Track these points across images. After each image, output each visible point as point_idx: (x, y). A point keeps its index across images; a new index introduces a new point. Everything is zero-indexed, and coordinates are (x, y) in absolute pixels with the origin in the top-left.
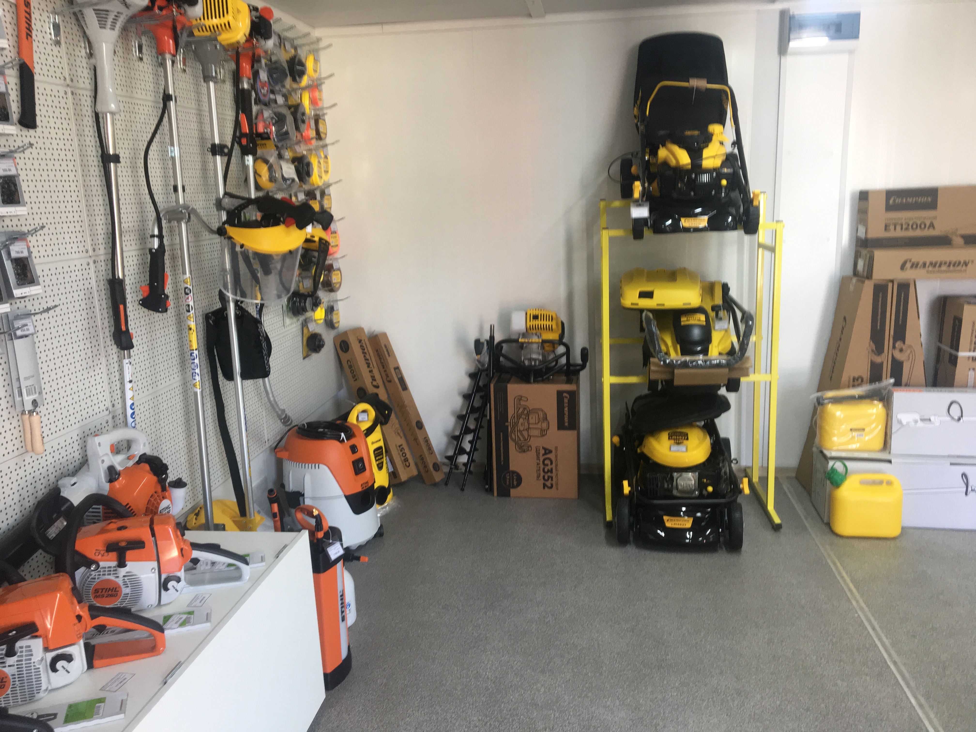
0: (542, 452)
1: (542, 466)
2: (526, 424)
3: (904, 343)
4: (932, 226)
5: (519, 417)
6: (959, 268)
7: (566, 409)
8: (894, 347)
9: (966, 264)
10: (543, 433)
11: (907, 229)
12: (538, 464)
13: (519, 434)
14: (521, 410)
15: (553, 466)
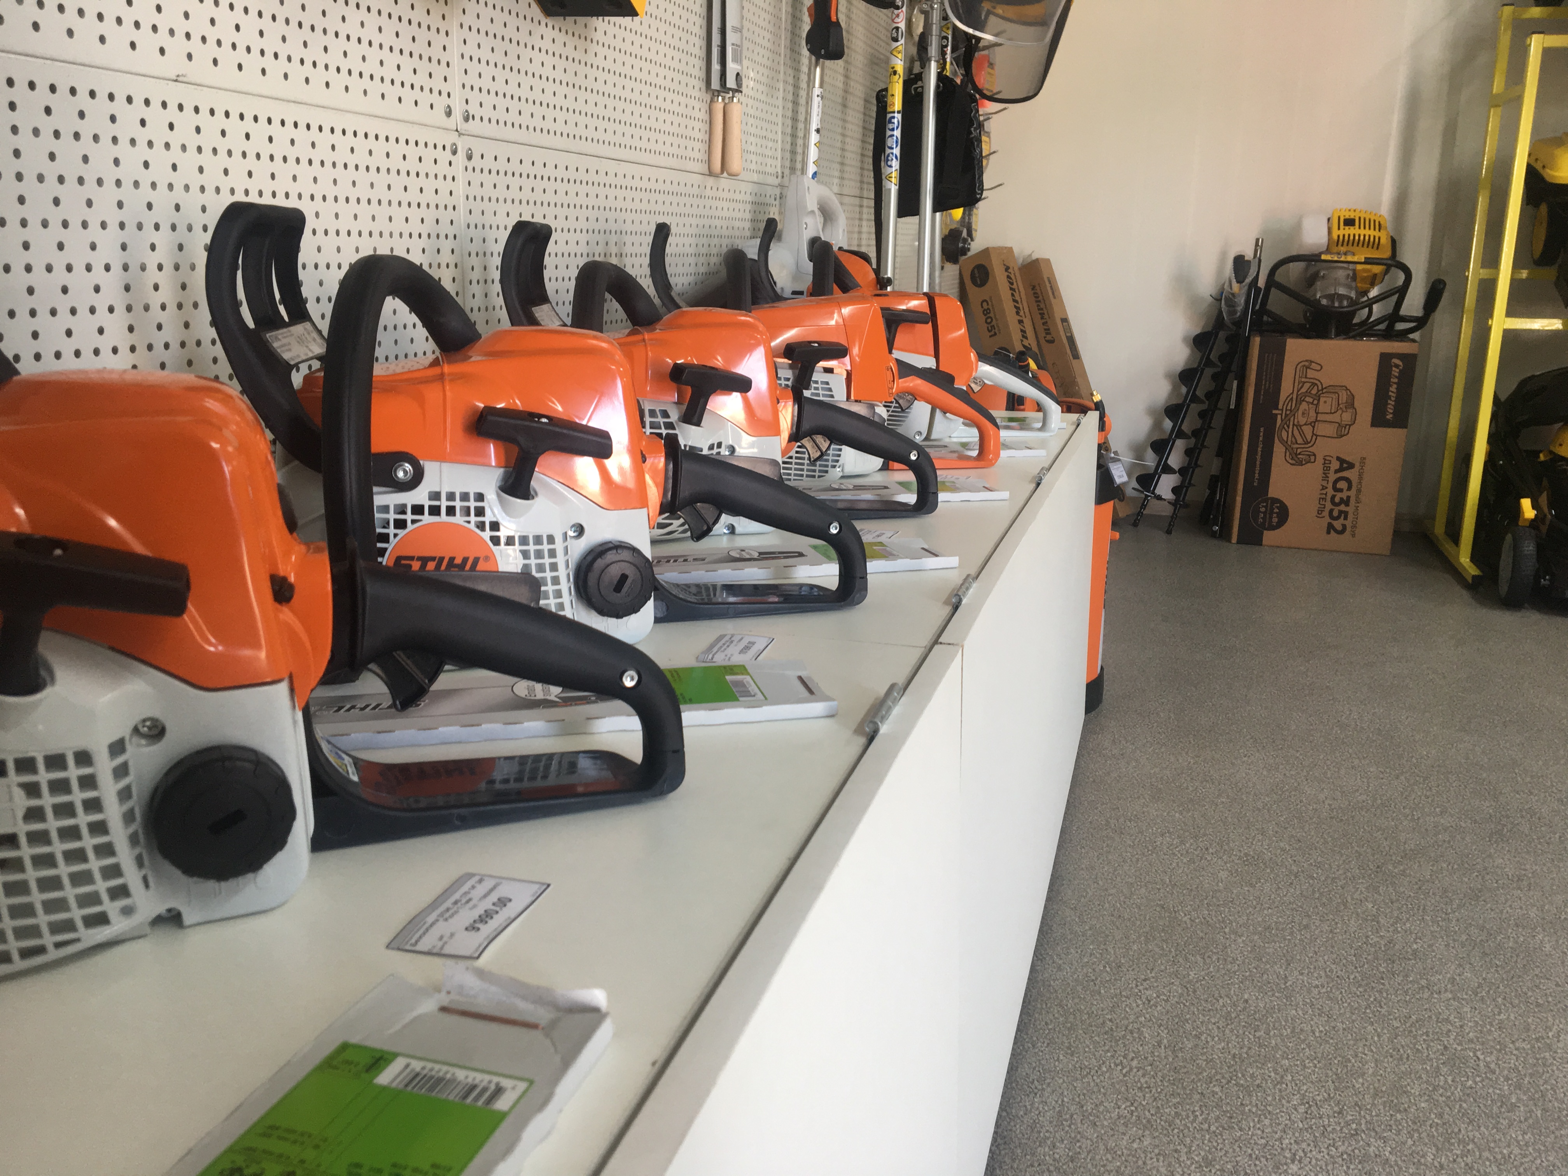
0: (1335, 465)
1: (1330, 492)
2: (1312, 414)
5: (1300, 401)
7: (1393, 388)
10: (1342, 431)
12: (1324, 488)
13: (1296, 432)
14: (1307, 386)
15: (1352, 493)
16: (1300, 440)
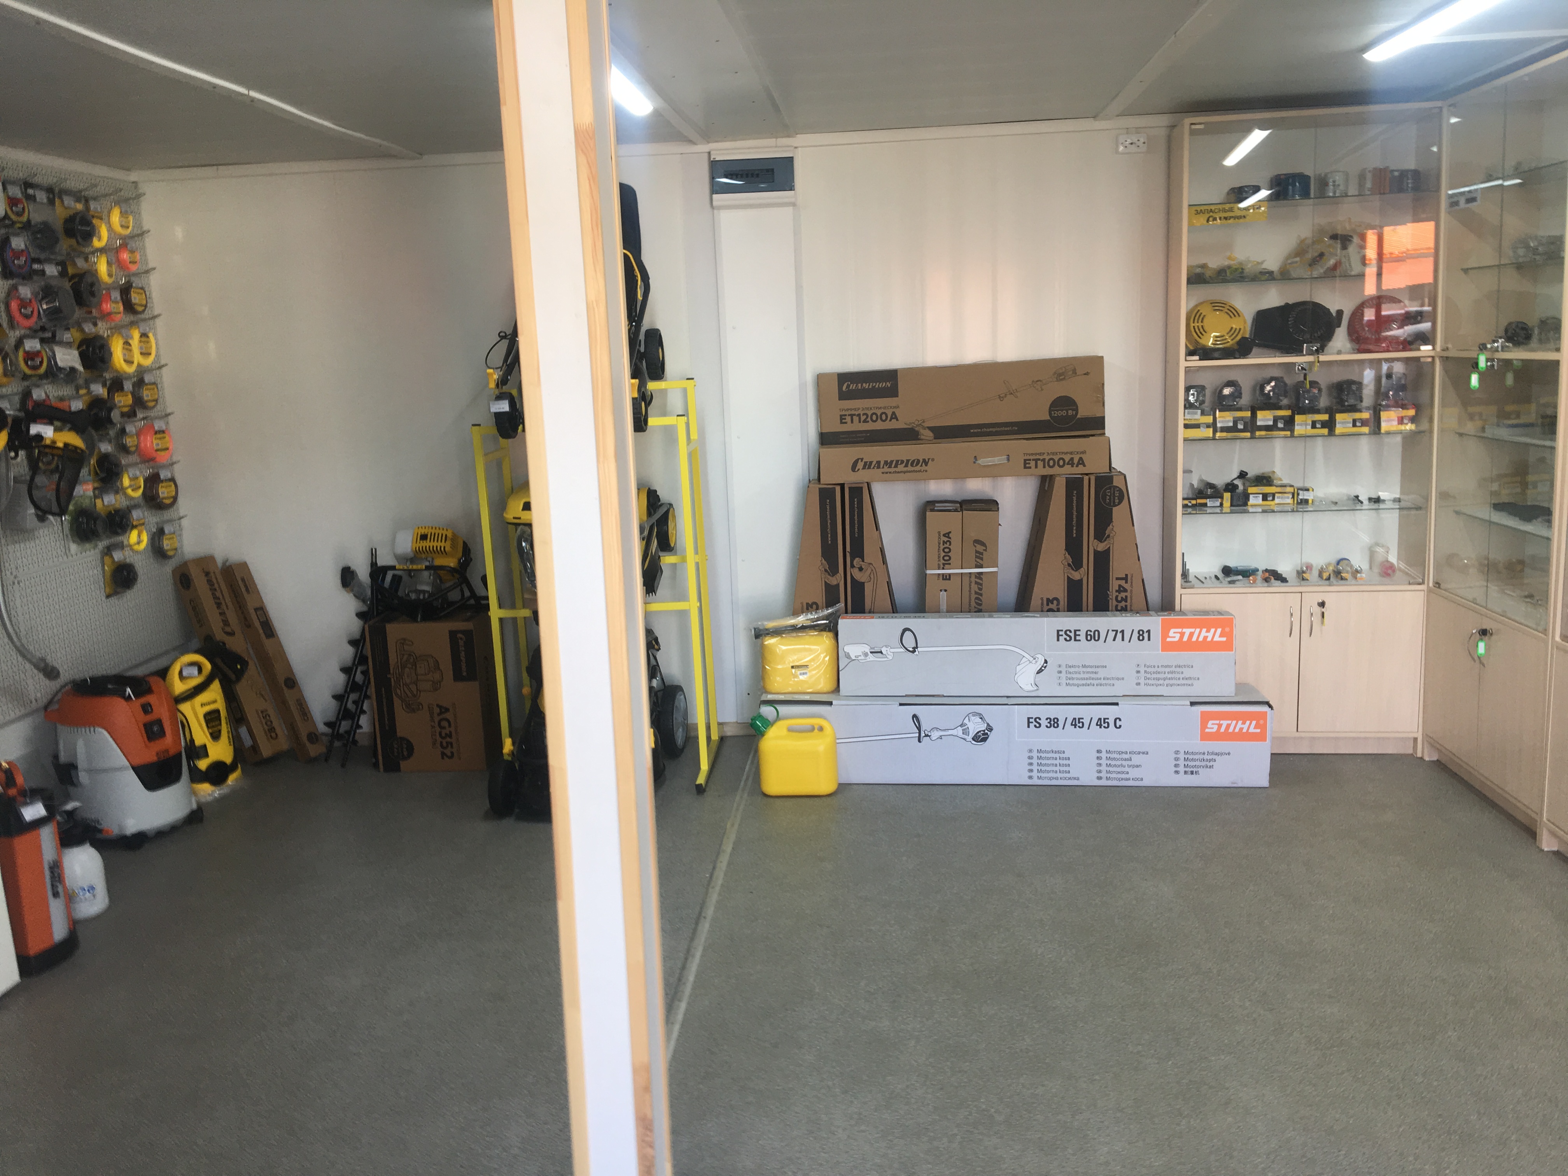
0: (437, 710)
1: (438, 729)
2: (414, 676)
3: (863, 561)
5: (403, 668)
6: (918, 468)
7: (463, 654)
8: (852, 566)
9: (926, 462)
10: (436, 686)
12: (433, 727)
13: (406, 689)
14: (405, 657)
15: (452, 729)
16: (410, 694)
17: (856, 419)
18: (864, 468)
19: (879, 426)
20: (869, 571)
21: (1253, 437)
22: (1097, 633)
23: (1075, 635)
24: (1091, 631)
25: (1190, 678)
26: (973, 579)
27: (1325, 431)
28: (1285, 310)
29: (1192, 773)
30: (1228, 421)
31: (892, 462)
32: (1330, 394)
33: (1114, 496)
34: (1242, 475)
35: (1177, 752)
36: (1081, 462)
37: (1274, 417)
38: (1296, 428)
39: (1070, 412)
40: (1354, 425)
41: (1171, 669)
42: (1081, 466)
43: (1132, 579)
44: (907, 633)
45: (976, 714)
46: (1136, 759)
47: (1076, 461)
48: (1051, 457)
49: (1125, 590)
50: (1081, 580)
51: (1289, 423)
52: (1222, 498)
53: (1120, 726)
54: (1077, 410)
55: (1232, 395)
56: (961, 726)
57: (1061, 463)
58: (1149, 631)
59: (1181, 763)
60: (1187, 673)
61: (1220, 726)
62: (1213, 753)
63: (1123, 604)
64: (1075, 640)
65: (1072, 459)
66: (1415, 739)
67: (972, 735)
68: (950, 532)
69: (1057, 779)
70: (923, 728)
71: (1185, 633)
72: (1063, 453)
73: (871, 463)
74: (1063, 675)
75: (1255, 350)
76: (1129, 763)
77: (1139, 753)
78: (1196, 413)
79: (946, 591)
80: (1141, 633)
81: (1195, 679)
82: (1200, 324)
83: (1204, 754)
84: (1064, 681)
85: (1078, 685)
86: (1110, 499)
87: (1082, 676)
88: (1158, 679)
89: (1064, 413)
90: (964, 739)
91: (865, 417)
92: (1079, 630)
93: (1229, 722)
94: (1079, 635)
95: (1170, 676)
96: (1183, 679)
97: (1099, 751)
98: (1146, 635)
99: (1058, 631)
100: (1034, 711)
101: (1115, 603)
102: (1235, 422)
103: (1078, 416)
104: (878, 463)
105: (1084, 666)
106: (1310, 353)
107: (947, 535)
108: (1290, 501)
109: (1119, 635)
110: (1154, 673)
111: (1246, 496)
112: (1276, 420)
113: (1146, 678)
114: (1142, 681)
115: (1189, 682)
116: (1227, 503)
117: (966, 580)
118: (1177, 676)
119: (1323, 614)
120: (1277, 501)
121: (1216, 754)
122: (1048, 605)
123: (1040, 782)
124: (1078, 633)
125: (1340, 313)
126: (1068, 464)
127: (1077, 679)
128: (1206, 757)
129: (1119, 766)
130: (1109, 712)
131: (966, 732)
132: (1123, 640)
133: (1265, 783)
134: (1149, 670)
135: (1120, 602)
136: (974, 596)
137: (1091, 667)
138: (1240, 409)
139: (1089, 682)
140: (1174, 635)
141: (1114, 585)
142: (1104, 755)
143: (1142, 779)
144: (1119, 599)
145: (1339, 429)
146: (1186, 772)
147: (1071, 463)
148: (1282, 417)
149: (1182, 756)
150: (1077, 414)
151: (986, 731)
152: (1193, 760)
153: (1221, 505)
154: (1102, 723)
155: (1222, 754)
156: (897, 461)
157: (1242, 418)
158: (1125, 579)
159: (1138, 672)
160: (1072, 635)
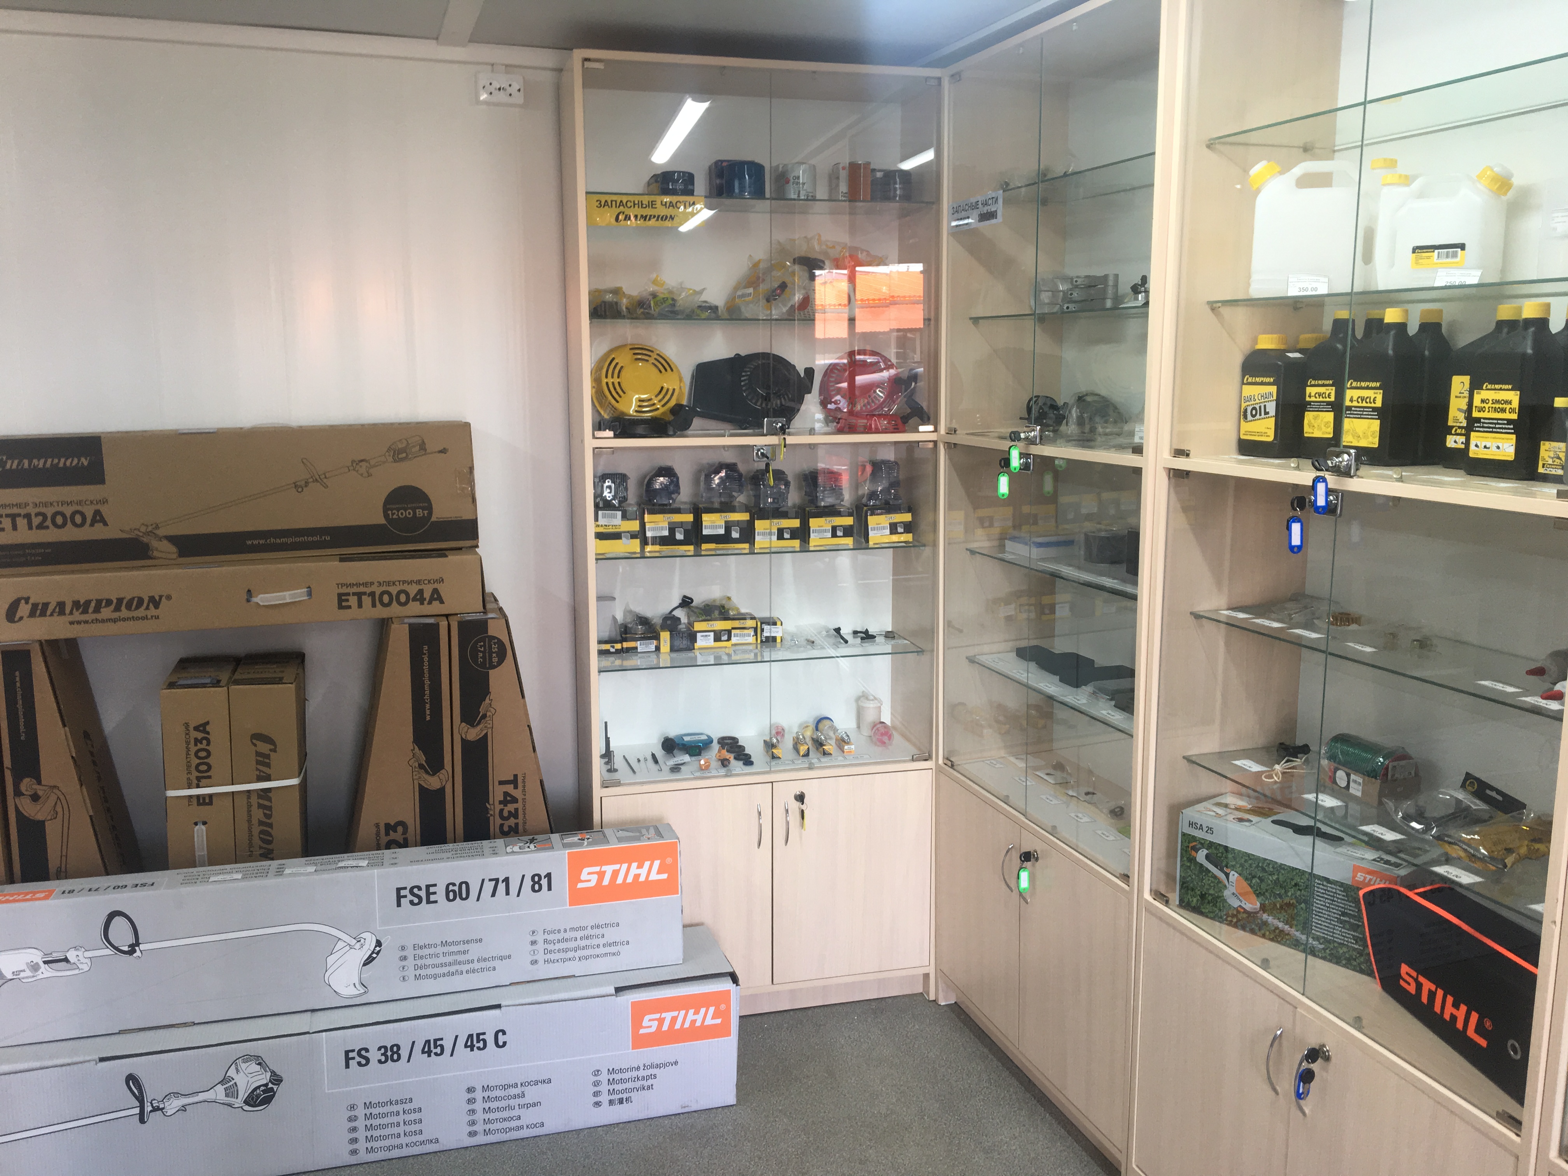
3: (39, 782)
4: (98, 518)
6: (141, 612)
8: (18, 793)
9: (155, 602)
11: (40, 527)
17: (21, 523)
18: (32, 614)
19: (69, 534)
20: (53, 798)
21: (697, 554)
22: (464, 886)
23: (428, 894)
24: (454, 885)
25: (615, 943)
26: (254, 800)
27: (796, 543)
28: (736, 363)
29: (621, 1101)
30: (662, 529)
31: (88, 603)
32: (800, 488)
33: (491, 653)
34: (686, 602)
35: (597, 1073)
36: (436, 596)
37: (726, 522)
38: (758, 538)
39: (419, 513)
40: (834, 535)
41: (586, 933)
42: (436, 603)
43: (524, 782)
44: (118, 921)
45: (247, 1058)
46: (532, 1094)
47: (427, 595)
48: (384, 588)
49: (515, 800)
50: (442, 790)
51: (748, 534)
52: (657, 638)
53: (505, 1043)
54: (430, 508)
55: (665, 488)
56: (221, 1082)
57: (402, 598)
58: (549, 876)
59: (604, 1088)
60: (611, 935)
61: (661, 1021)
62: (652, 1066)
63: (512, 821)
64: (429, 902)
65: (421, 592)
66: (926, 976)
67: (243, 1094)
68: (208, 723)
69: (400, 1147)
70: (149, 1095)
71: (605, 872)
72: (404, 582)
73: (46, 605)
74: (410, 962)
75: (697, 422)
76: (522, 1101)
77: (536, 1083)
78: (615, 517)
79: (204, 823)
80: (536, 881)
81: (622, 943)
82: (616, 380)
83: (638, 1068)
84: (411, 973)
85: (435, 977)
86: (484, 657)
87: (442, 960)
88: (566, 951)
89: (409, 514)
90: (230, 1105)
91: (40, 518)
92: (435, 885)
93: (675, 1014)
94: (435, 893)
95: (584, 943)
96: (604, 945)
97: (470, 1090)
98: (544, 882)
99: (398, 890)
100: (355, 1039)
101: (499, 821)
102: (672, 530)
103: (434, 519)
104: (61, 605)
105: (444, 944)
106: (772, 432)
107: (202, 728)
108: (751, 639)
109: (502, 887)
110: (559, 941)
111: (692, 637)
112: (728, 526)
113: (547, 952)
114: (541, 957)
115: (613, 949)
116: (665, 647)
117: (241, 802)
118: (595, 942)
119: (802, 812)
120: (734, 640)
121: (658, 1066)
122: (387, 834)
123: (372, 1157)
124: (432, 890)
125: (810, 372)
126: (414, 599)
127: (435, 966)
128: (641, 1073)
129: (505, 1109)
130: (486, 1022)
131: (231, 1092)
132: (508, 893)
133: (731, 1099)
134: (550, 937)
135: (507, 818)
136: (256, 830)
137: (457, 943)
138: (678, 511)
139: (453, 969)
140: (589, 877)
141: (496, 793)
142: (479, 1095)
143: (542, 1125)
144: (506, 814)
145: (815, 540)
146: (611, 1102)
147: (419, 597)
148: (738, 523)
149: (604, 1077)
150: (430, 514)
151: (270, 1085)
152: (622, 1081)
153: (658, 648)
154: (475, 1042)
155: (665, 1065)
156: (99, 602)
157: (681, 524)
158: (514, 782)
159: (533, 943)
160: (423, 894)
